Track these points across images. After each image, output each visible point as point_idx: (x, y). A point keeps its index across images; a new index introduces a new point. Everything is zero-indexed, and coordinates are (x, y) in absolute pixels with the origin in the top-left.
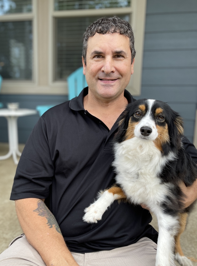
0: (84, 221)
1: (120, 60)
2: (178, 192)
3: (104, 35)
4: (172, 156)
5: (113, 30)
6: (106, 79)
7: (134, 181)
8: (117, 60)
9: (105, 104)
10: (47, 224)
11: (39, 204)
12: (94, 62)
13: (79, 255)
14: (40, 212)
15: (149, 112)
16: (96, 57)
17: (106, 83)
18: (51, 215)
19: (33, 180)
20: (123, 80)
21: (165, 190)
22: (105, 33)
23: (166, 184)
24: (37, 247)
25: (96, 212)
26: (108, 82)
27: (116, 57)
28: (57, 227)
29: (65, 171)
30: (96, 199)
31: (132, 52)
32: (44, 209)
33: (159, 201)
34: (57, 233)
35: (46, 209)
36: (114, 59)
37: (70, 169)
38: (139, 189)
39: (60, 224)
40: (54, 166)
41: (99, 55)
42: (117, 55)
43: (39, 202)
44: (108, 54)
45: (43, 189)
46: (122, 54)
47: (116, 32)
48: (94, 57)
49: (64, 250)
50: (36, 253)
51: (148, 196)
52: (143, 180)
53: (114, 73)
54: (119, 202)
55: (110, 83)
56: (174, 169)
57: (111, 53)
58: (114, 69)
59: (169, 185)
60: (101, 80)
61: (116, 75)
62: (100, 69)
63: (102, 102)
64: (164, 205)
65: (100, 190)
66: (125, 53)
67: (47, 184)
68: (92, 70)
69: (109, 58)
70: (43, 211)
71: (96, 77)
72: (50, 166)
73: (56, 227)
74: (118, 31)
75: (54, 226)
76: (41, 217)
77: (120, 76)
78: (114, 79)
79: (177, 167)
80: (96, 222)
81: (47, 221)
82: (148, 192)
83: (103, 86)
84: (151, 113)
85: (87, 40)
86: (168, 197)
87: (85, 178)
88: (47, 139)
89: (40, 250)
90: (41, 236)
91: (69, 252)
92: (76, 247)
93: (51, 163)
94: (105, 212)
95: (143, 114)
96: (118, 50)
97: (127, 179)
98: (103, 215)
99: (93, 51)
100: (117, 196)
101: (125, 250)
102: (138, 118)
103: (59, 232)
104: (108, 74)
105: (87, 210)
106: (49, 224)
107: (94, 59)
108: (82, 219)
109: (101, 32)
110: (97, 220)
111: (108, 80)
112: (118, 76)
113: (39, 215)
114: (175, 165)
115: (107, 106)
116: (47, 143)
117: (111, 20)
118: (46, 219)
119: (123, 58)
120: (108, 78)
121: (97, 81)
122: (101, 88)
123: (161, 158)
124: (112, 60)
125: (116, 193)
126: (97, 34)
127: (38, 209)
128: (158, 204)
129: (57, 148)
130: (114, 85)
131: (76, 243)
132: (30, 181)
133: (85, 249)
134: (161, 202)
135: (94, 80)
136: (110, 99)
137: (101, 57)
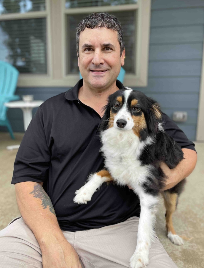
0: (75, 202)
1: (109, 52)
2: (159, 174)
3: (92, 29)
4: (149, 140)
5: (101, 24)
6: (96, 71)
7: (118, 164)
8: (106, 53)
9: (98, 93)
10: (42, 205)
11: (35, 187)
12: (85, 55)
13: (70, 234)
14: (36, 194)
15: (126, 104)
16: (87, 50)
17: (97, 74)
18: (46, 197)
19: (30, 165)
20: (112, 71)
21: (146, 172)
22: (94, 27)
23: (146, 166)
24: (31, 226)
25: (85, 194)
26: (98, 73)
27: (105, 49)
28: (52, 207)
29: (59, 156)
30: (87, 182)
31: (120, 44)
32: (40, 192)
33: (141, 182)
34: (50, 214)
35: (42, 192)
36: (103, 51)
37: (64, 155)
38: (122, 172)
39: (55, 205)
40: (49, 152)
41: (90, 48)
42: (106, 48)
43: (35, 185)
44: (97, 47)
45: (40, 173)
46: (111, 47)
47: (103, 26)
48: (85, 50)
49: (55, 229)
50: (30, 232)
51: (131, 177)
52: (125, 163)
53: (103, 65)
54: (108, 184)
55: (100, 74)
56: (152, 152)
57: (99, 46)
58: (103, 61)
59: (150, 166)
60: (92, 71)
61: (105, 67)
62: (90, 61)
63: (95, 92)
64: (145, 185)
65: (91, 173)
66: (113, 46)
67: (43, 169)
68: (83, 62)
69: (98, 50)
70: (38, 193)
71: (88, 68)
72: (47, 152)
73: (50, 208)
74: (105, 25)
75: (48, 206)
76: (36, 199)
77: (110, 68)
78: (104, 70)
79: (156, 150)
80: (86, 203)
81: (41, 202)
82: (130, 173)
83: (94, 76)
84: (127, 104)
85: (79, 34)
86: (149, 178)
87: (77, 163)
88: (43, 127)
89: (33, 228)
90: (35, 216)
91: (60, 230)
92: (68, 226)
93: (47, 149)
94: (94, 194)
95: (120, 106)
96: (106, 43)
97: (113, 163)
98: (92, 197)
99: (83, 44)
100: (105, 179)
101: (114, 228)
102: (117, 109)
103: (52, 212)
104: (97, 66)
105: (77, 192)
106: (43, 205)
107: (85, 52)
108: (73, 200)
109: (90, 27)
110: (86, 201)
111: (99, 71)
112: (108, 67)
113: (34, 197)
114: (154, 149)
115: (100, 95)
116: (43, 130)
117: (100, 15)
118: (41, 201)
119: (112, 51)
120: (98, 69)
121: (89, 73)
122: (92, 79)
123: (139, 143)
124: (101, 53)
125: (104, 176)
126: (86, 28)
127: (34, 192)
128: (139, 185)
129: (51, 135)
130: (104, 76)
131: (68, 222)
132: (27, 166)
133: (76, 228)
134: (142, 182)
135: (86, 72)
136: (102, 89)
137: (91, 50)
